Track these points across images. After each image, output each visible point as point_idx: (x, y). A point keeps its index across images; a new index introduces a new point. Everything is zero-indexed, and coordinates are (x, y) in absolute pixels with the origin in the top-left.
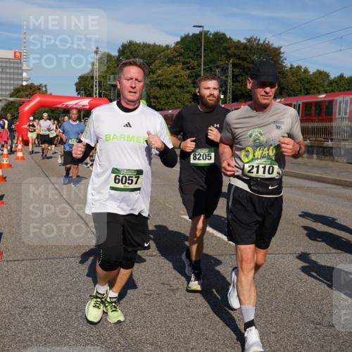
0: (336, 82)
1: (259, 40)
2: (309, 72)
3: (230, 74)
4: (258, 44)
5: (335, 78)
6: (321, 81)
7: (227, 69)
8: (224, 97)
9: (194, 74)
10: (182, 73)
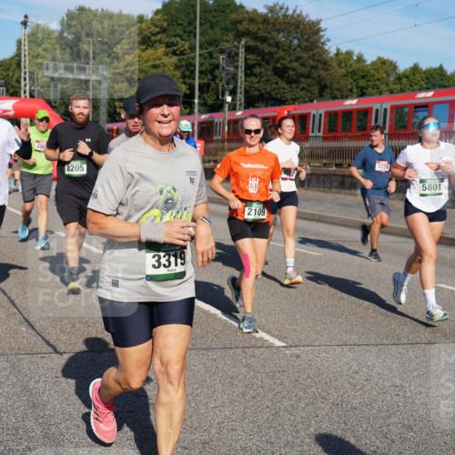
0: (407, 77)
1: (287, 9)
2: (365, 61)
3: (241, 63)
4: (285, 16)
5: (406, 70)
6: (385, 75)
7: (237, 54)
8: (233, 100)
9: (184, 63)
10: (166, 60)
